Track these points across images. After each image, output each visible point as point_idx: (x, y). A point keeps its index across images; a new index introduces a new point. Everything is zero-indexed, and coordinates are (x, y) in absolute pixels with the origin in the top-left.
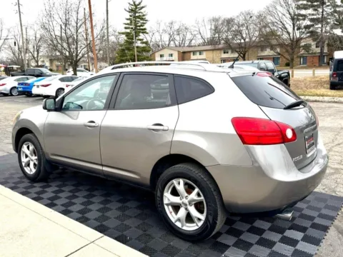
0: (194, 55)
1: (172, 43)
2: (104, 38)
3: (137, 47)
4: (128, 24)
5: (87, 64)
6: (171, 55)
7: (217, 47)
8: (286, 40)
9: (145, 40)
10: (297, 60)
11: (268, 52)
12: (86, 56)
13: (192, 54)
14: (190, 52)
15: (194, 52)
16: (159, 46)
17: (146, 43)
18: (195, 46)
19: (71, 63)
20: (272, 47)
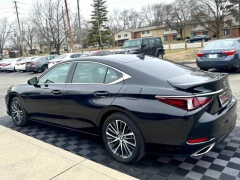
0: (143, 34)
1: (126, 26)
2: (77, 27)
3: (101, 31)
4: (93, 15)
5: (66, 46)
6: (126, 35)
7: (160, 27)
8: (212, 18)
9: (106, 26)
10: (221, 33)
11: (199, 28)
12: (65, 40)
13: (141, 33)
14: (140, 32)
15: (143, 32)
16: (117, 30)
17: (108, 28)
18: (144, 27)
19: (55, 46)
20: (202, 24)
